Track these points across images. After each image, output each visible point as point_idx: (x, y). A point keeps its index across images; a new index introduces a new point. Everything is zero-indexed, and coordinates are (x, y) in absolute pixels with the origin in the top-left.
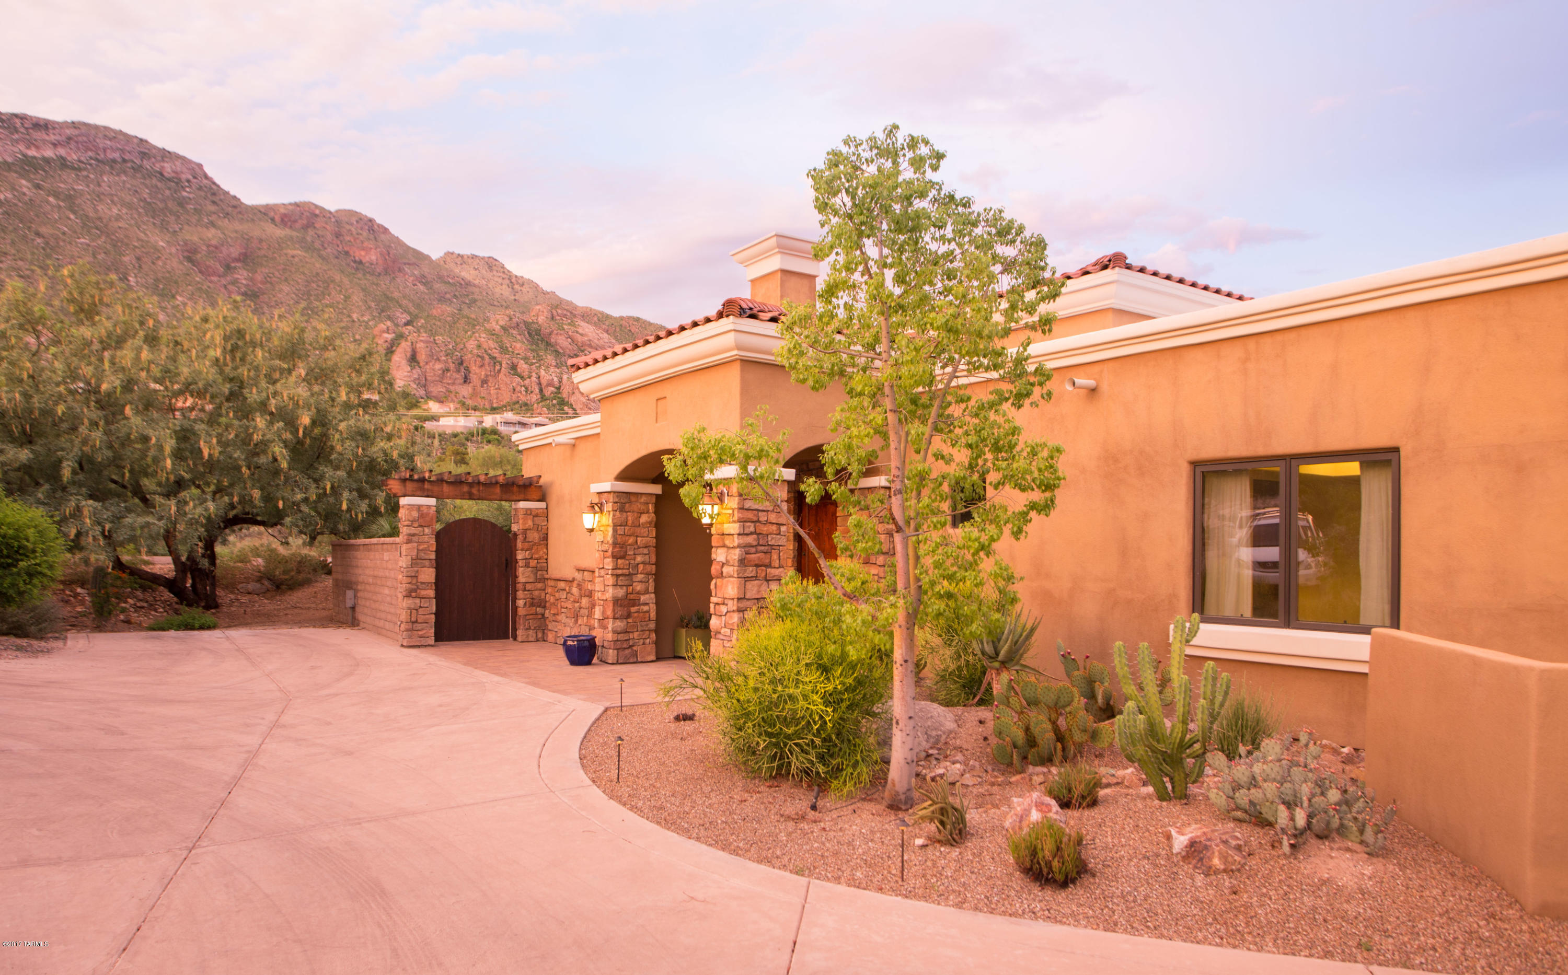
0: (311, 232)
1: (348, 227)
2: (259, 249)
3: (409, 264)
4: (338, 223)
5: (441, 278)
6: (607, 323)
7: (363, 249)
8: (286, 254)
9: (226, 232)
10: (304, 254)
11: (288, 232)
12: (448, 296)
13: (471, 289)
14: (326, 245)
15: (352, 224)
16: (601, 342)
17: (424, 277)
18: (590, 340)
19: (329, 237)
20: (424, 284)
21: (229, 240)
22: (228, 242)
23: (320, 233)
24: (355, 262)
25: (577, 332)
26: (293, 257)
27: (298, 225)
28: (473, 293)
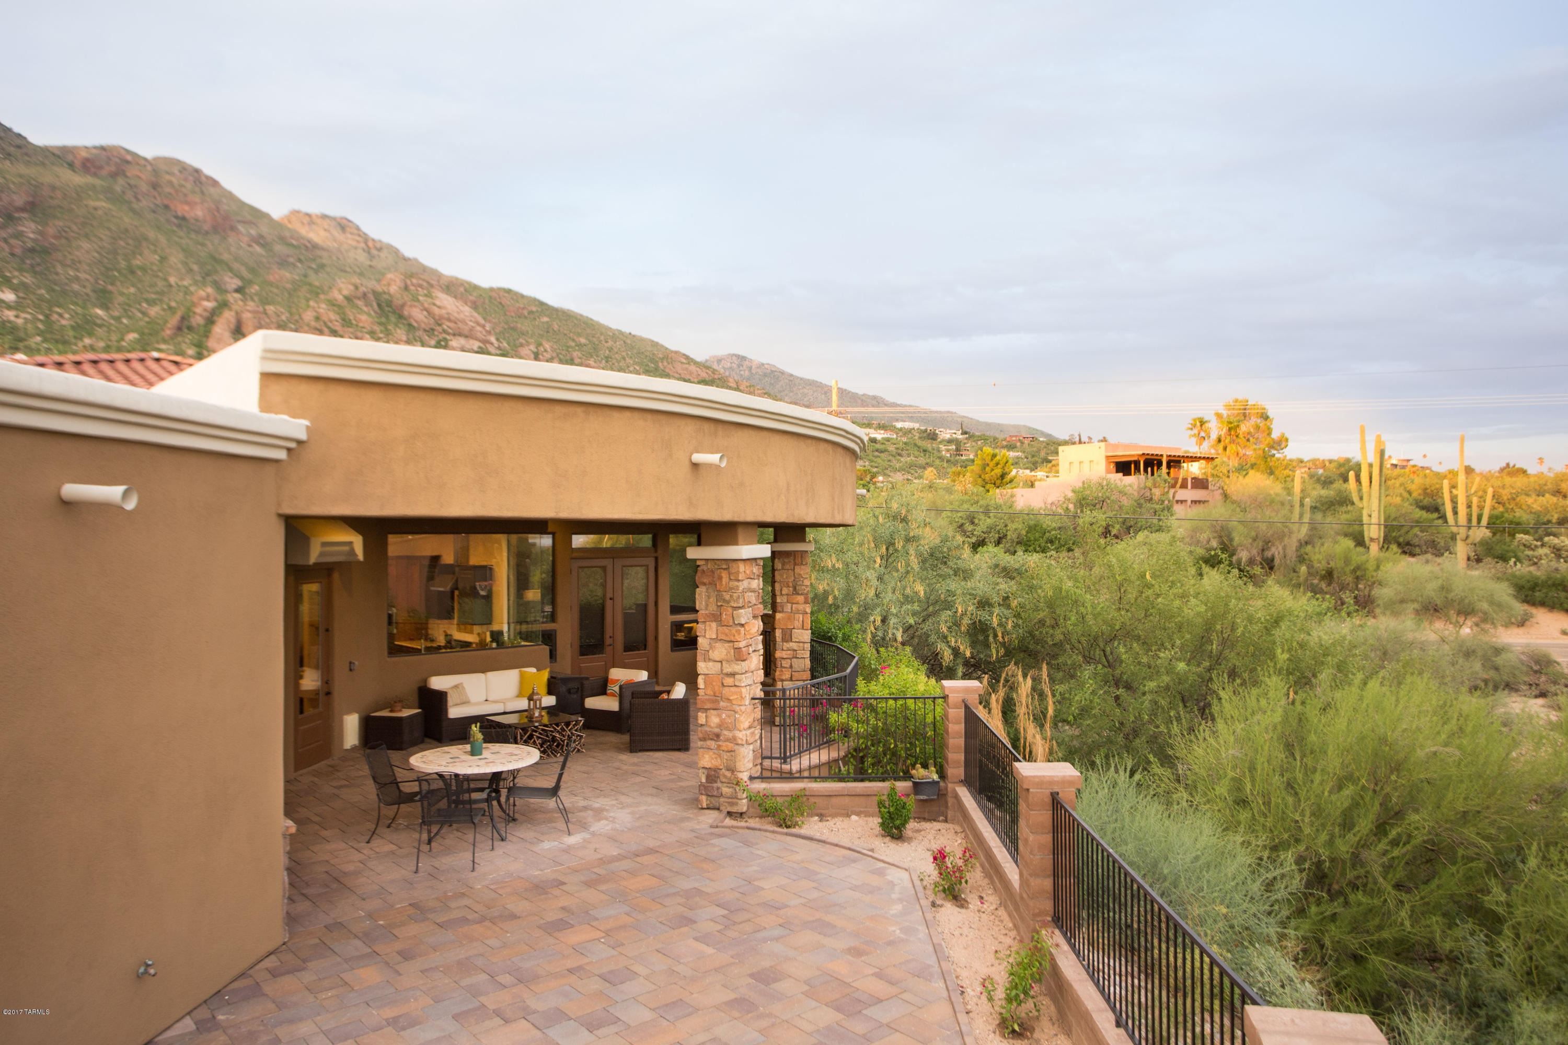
0: (121, 181)
1: (168, 177)
2: (52, 198)
3: (244, 222)
4: (155, 172)
5: (283, 240)
6: (475, 294)
7: (187, 203)
8: (86, 206)
9: (7, 176)
10: (109, 206)
11: (89, 179)
12: (291, 260)
13: (318, 252)
14: (140, 197)
15: (173, 174)
16: (462, 316)
17: (261, 236)
18: (448, 314)
19: (144, 187)
20: (262, 246)
21: (12, 186)
22: (9, 188)
23: (132, 182)
24: (177, 217)
25: (434, 304)
26: (95, 209)
27: (104, 172)
28: (321, 257)
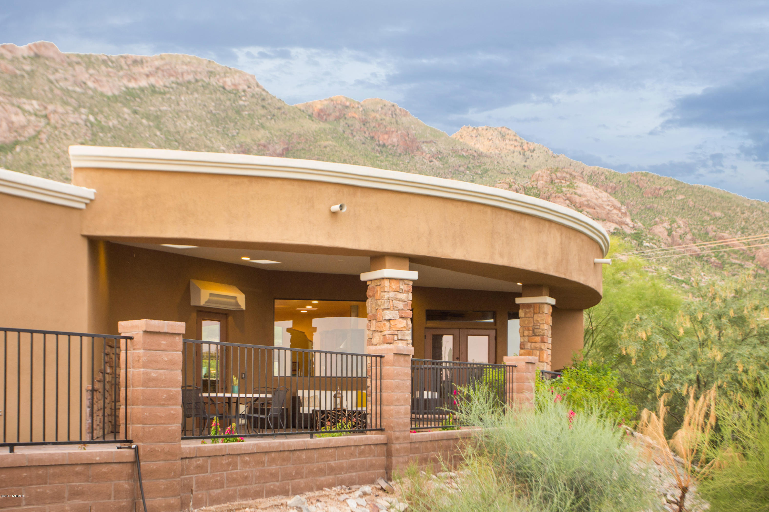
0: (342, 123)
1: (373, 114)
2: (299, 143)
3: (427, 142)
4: (365, 112)
5: (455, 152)
6: (615, 181)
7: (387, 133)
8: (320, 146)
9: (273, 132)
10: (334, 143)
11: (322, 125)
12: (462, 169)
13: (483, 160)
14: (355, 133)
15: (377, 111)
16: (600, 201)
17: (439, 152)
18: (588, 201)
19: (357, 125)
20: (440, 160)
21: (275, 138)
22: (273, 141)
23: (350, 122)
24: (379, 145)
25: (576, 194)
26: (325, 147)
27: (332, 118)
28: (485, 164)
